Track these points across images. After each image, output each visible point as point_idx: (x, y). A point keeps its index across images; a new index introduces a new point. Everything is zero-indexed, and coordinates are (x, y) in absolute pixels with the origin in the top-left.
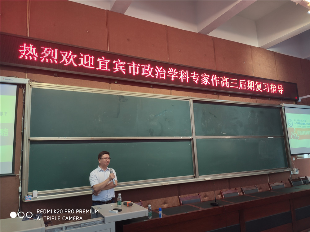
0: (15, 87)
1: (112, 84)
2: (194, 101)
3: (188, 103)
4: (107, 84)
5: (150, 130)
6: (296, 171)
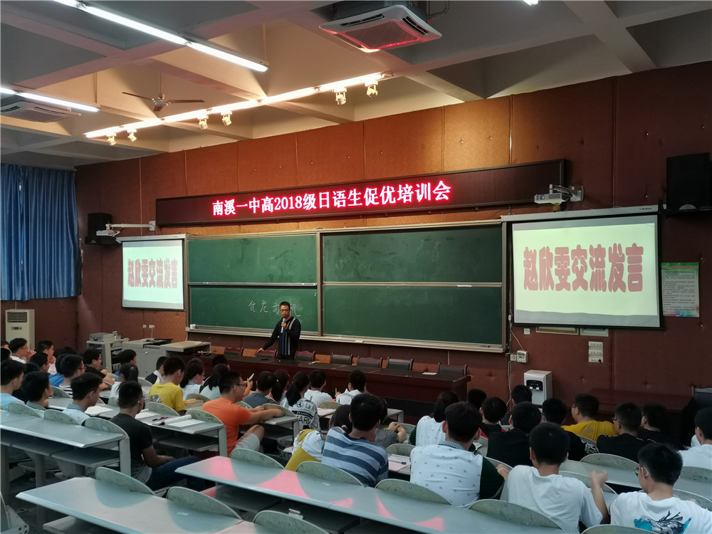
0: (181, 241)
1: (242, 226)
2: (322, 234)
3: (313, 238)
5: (270, 275)
6: (520, 357)
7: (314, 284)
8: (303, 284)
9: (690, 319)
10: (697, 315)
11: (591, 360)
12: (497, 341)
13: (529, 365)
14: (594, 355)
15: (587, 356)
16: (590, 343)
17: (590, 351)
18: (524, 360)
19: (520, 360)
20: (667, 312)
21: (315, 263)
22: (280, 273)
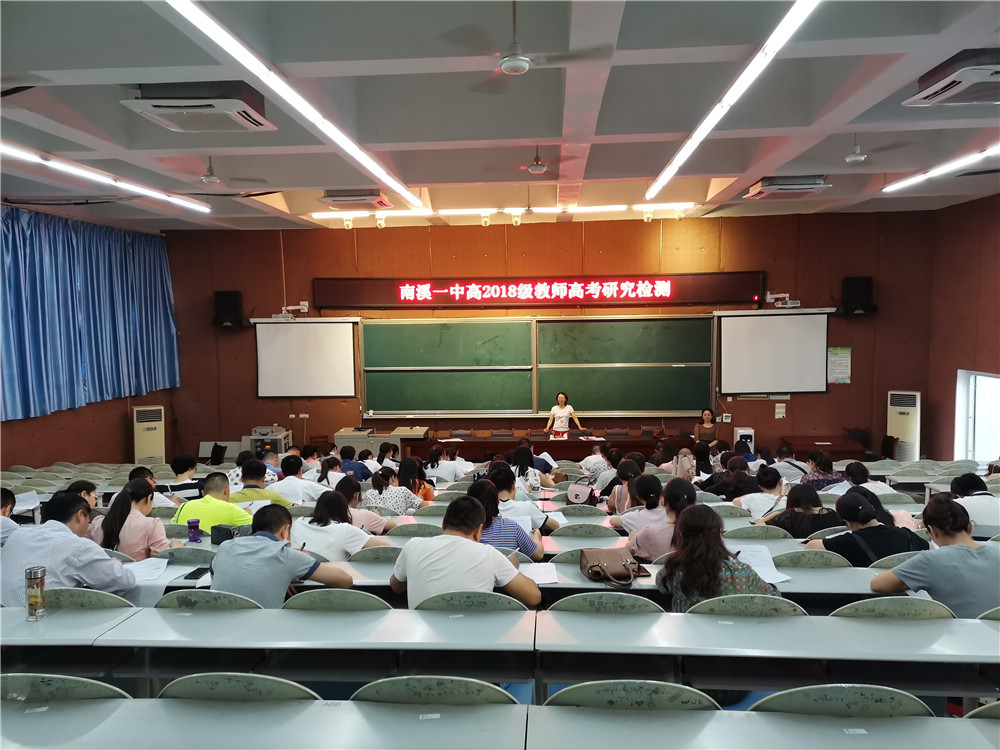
0: (352, 325)
2: (538, 322)
3: (529, 326)
4: (430, 311)
5: (475, 360)
6: (727, 418)
7: (530, 367)
8: (516, 367)
9: (845, 385)
10: (848, 381)
11: (777, 417)
13: (735, 424)
14: (779, 413)
15: (774, 414)
16: (777, 405)
17: (777, 410)
18: (729, 421)
19: (725, 421)
20: (830, 381)
21: (530, 348)
22: (488, 357)
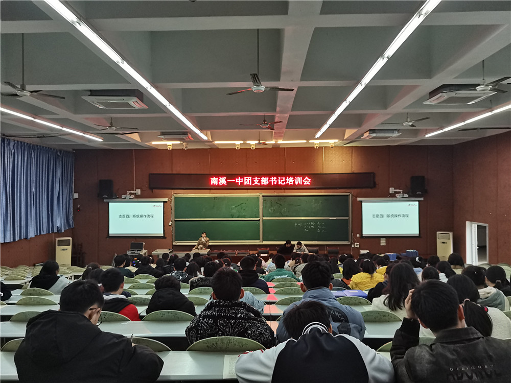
2: (263, 196)
3: (258, 198)
4: (209, 191)
5: (231, 215)
6: (357, 245)
7: (258, 219)
8: (252, 219)
11: (381, 244)
12: (347, 240)
13: (361, 248)
14: (383, 243)
15: (380, 243)
16: (381, 239)
17: (381, 241)
18: (358, 246)
19: (356, 246)
21: (259, 209)
22: (238, 214)
